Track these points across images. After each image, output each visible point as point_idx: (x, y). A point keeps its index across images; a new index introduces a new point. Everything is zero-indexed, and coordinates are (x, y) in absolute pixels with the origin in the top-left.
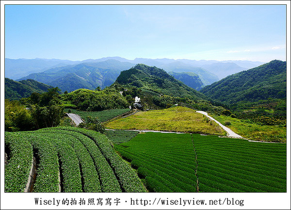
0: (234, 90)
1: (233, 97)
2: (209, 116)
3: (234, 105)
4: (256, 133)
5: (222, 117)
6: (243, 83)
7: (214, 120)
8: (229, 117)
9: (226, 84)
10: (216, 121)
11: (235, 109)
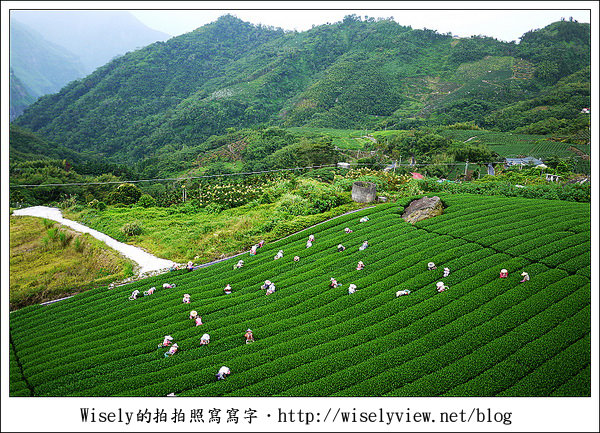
0: (141, 108)
1: (143, 133)
2: (67, 222)
3: (149, 163)
4: (207, 239)
5: (111, 212)
6: (164, 84)
7: (85, 229)
8: (135, 209)
9: (112, 89)
10: (94, 233)
11: (153, 175)
